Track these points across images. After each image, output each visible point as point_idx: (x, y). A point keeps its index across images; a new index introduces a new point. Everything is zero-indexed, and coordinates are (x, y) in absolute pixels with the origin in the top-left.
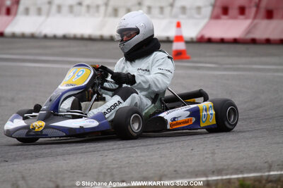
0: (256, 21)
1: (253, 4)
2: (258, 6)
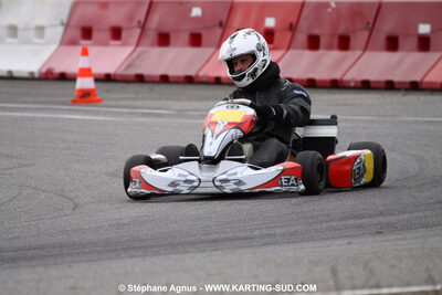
0: (140, 49)
1: (135, 23)
2: (143, 27)
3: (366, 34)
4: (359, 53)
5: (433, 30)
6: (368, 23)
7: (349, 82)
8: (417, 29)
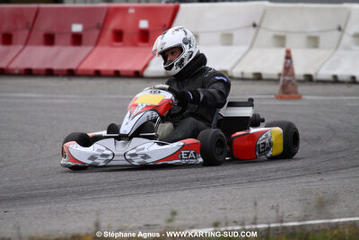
3: (26, 32)
4: (20, 47)
5: (85, 29)
6: (28, 24)
7: (13, 70)
8: (70, 28)
